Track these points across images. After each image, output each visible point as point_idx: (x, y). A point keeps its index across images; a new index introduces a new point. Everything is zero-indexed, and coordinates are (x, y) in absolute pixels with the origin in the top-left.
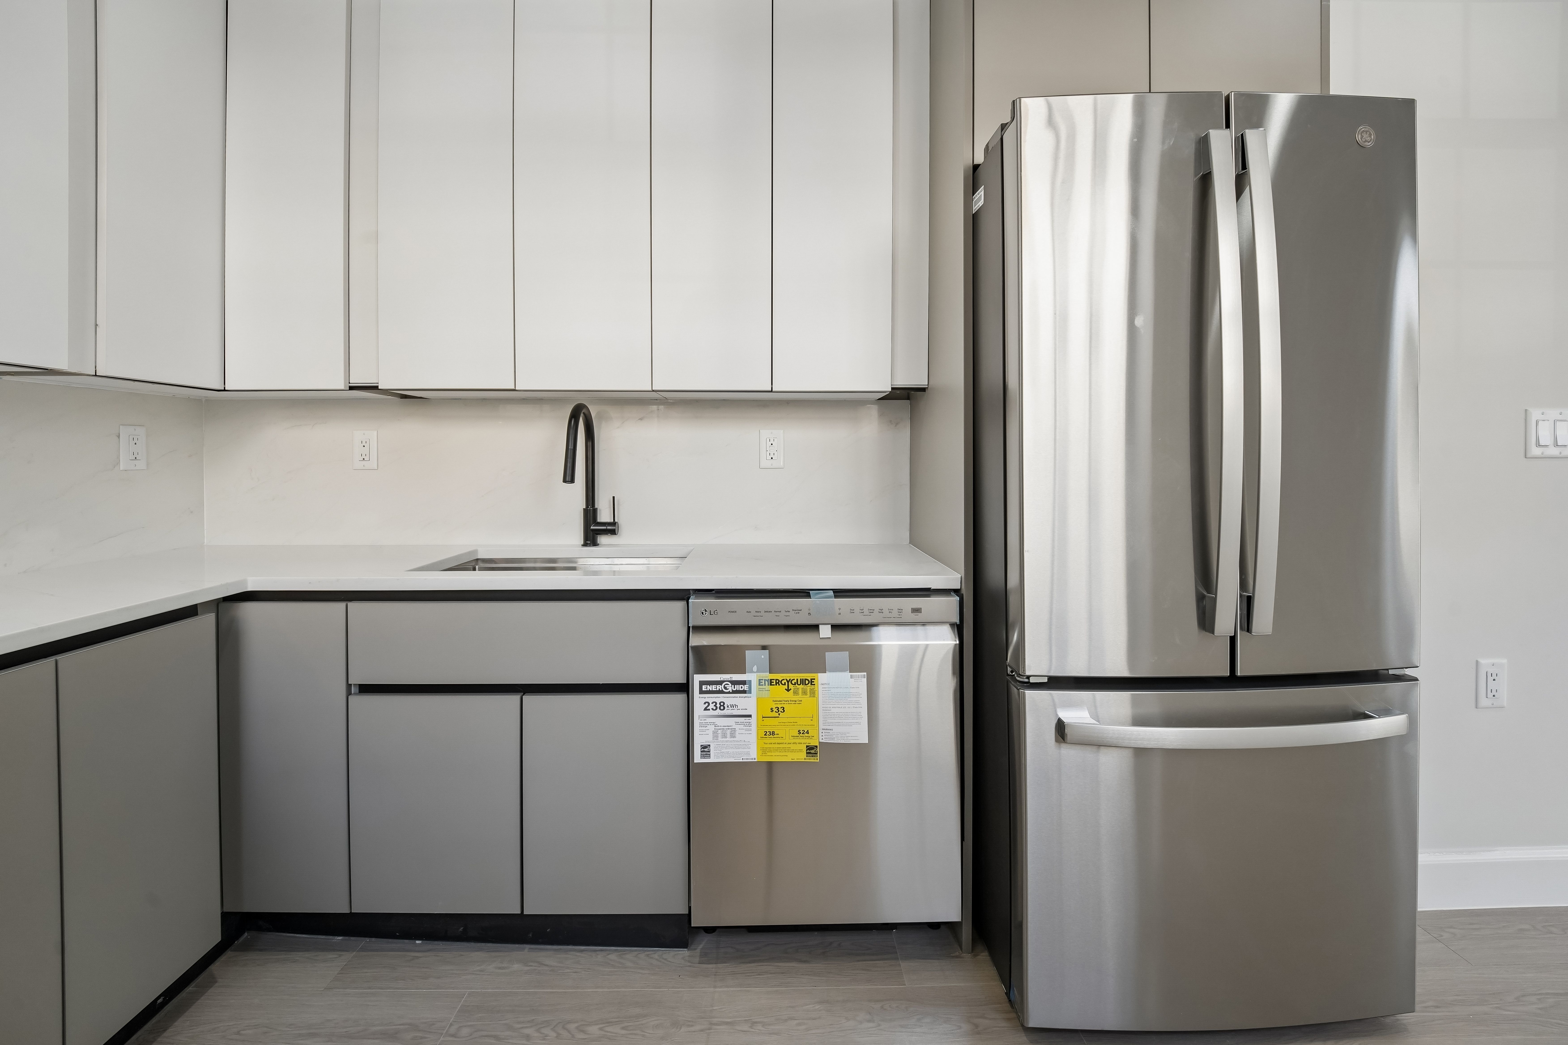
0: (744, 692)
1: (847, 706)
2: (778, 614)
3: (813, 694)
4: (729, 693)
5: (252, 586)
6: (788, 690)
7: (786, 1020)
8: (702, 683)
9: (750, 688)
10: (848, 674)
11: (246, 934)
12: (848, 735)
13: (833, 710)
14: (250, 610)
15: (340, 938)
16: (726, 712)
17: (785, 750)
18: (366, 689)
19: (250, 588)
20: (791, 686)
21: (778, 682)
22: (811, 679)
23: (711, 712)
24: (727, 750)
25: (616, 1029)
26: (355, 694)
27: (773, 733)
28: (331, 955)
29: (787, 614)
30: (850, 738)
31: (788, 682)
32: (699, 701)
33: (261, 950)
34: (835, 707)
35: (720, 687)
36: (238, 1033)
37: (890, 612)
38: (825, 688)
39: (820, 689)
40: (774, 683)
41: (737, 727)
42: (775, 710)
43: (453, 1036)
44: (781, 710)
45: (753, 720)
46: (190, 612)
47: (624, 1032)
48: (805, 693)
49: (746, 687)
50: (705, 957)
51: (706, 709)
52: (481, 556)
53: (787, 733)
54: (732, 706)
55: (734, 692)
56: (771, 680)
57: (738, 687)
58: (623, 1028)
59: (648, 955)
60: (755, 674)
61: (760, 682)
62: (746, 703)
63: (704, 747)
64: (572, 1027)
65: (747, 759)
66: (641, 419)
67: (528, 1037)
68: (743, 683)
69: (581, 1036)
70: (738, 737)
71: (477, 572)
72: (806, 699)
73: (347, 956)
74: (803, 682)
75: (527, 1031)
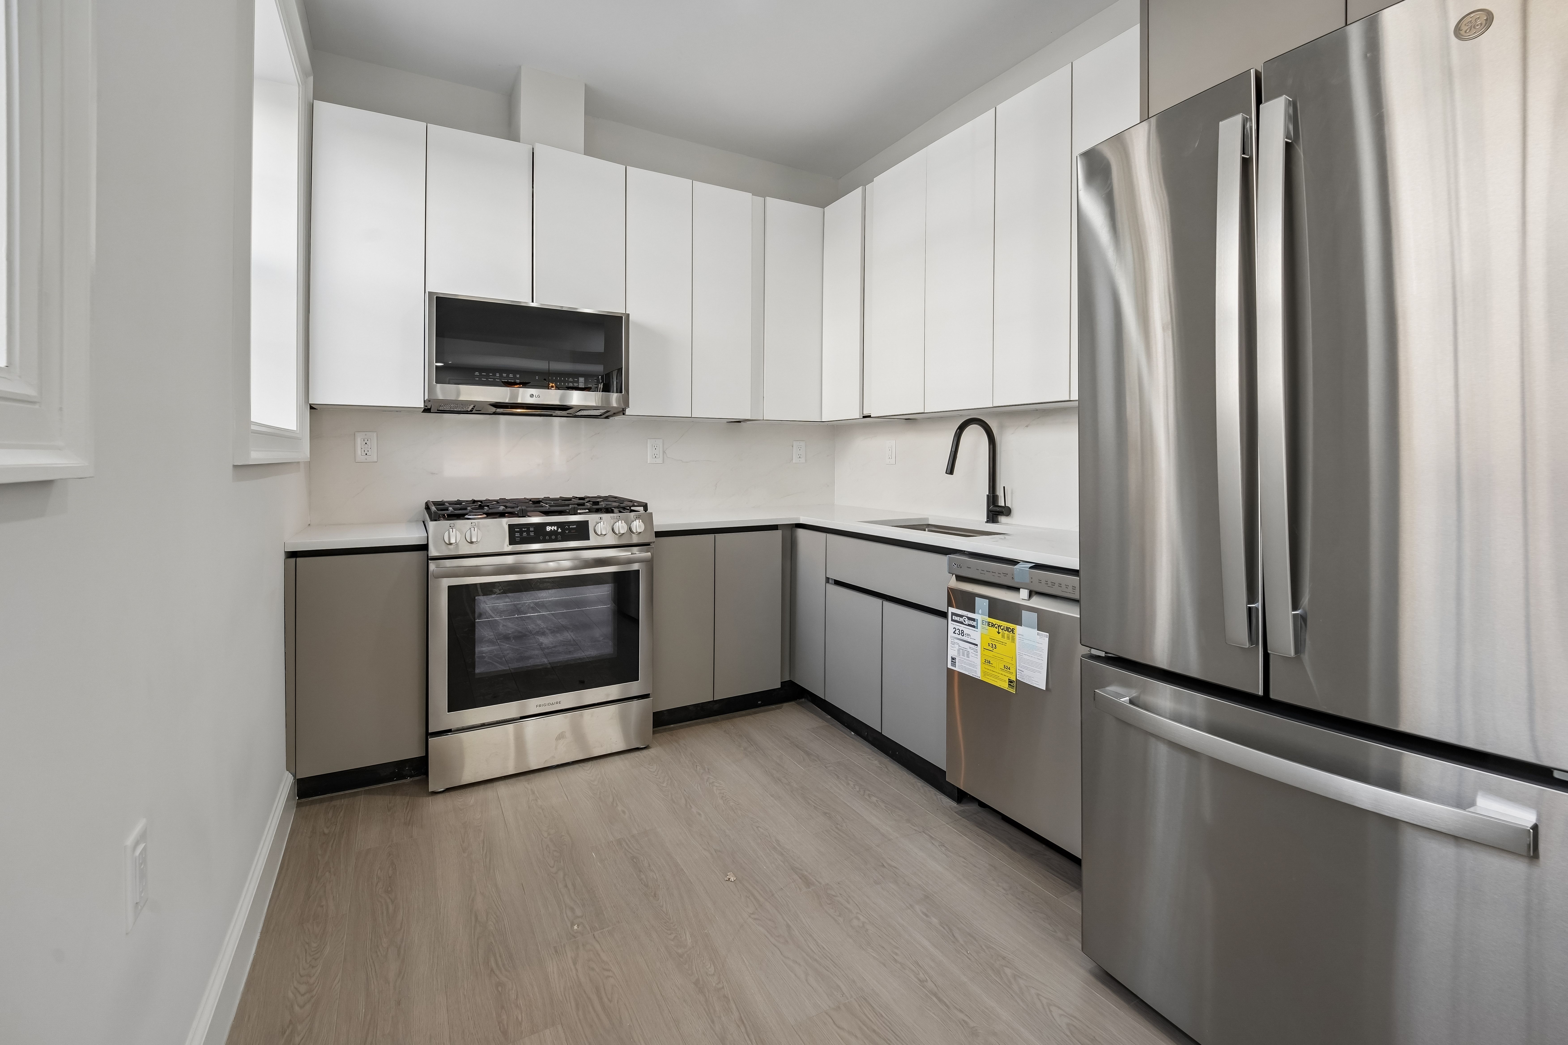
0: (974, 627)
1: (1034, 656)
2: (994, 574)
3: (1013, 640)
4: (966, 625)
5: (803, 520)
6: (999, 633)
7: (960, 856)
8: (953, 614)
9: (977, 624)
10: (1036, 631)
11: (804, 699)
12: (1032, 679)
13: (1025, 657)
14: (801, 532)
15: (829, 717)
16: (964, 638)
17: (997, 677)
18: (838, 583)
19: (801, 522)
20: (1000, 631)
21: (993, 625)
22: (1013, 629)
23: (957, 636)
24: (965, 666)
25: (883, 805)
26: (832, 584)
27: (990, 662)
28: (820, 720)
29: (999, 575)
30: (1033, 682)
31: (999, 627)
32: (952, 625)
33: (803, 707)
34: (1026, 655)
35: (961, 620)
36: (771, 726)
37: (1067, 588)
38: (1020, 638)
39: (1017, 637)
40: (991, 625)
41: (971, 651)
42: (991, 645)
43: (826, 767)
44: (994, 646)
45: (979, 648)
46: (774, 527)
47: (884, 808)
48: (1008, 638)
49: (974, 624)
50: (962, 813)
51: (954, 633)
52: (930, 522)
53: (998, 665)
54: (968, 635)
55: (969, 625)
56: (989, 622)
57: (971, 622)
58: (885, 806)
59: (935, 794)
60: (980, 616)
61: (983, 622)
62: (975, 635)
63: (953, 659)
64: (868, 792)
65: (975, 676)
66: (1027, 426)
67: (848, 784)
68: (974, 620)
69: (867, 798)
70: (971, 659)
71: (926, 532)
72: (1009, 642)
73: (825, 723)
74: (1007, 629)
75: (850, 782)
